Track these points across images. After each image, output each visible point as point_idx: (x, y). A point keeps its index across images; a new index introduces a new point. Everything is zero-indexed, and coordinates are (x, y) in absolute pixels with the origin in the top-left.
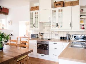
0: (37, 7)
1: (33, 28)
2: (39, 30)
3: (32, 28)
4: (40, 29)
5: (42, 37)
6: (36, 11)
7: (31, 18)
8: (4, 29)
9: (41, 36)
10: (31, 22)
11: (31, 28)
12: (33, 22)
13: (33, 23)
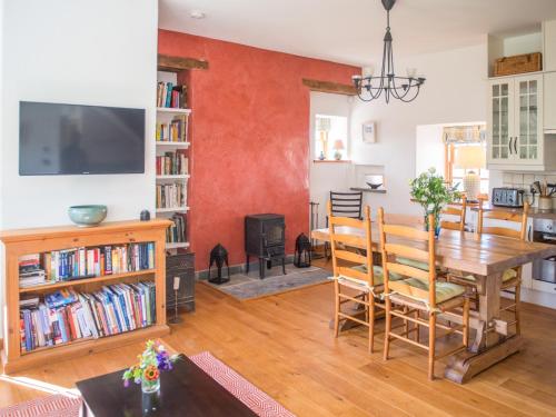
0: (529, 57)
1: (504, 156)
2: (542, 168)
3: (499, 160)
4: (545, 165)
5: (552, 203)
6: (527, 78)
7: (496, 113)
8: (342, 159)
9: (549, 197)
10: (495, 129)
11: (494, 156)
12: (505, 129)
13: (504, 136)
